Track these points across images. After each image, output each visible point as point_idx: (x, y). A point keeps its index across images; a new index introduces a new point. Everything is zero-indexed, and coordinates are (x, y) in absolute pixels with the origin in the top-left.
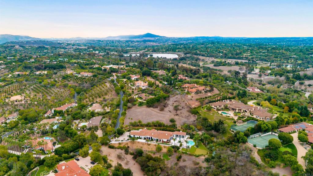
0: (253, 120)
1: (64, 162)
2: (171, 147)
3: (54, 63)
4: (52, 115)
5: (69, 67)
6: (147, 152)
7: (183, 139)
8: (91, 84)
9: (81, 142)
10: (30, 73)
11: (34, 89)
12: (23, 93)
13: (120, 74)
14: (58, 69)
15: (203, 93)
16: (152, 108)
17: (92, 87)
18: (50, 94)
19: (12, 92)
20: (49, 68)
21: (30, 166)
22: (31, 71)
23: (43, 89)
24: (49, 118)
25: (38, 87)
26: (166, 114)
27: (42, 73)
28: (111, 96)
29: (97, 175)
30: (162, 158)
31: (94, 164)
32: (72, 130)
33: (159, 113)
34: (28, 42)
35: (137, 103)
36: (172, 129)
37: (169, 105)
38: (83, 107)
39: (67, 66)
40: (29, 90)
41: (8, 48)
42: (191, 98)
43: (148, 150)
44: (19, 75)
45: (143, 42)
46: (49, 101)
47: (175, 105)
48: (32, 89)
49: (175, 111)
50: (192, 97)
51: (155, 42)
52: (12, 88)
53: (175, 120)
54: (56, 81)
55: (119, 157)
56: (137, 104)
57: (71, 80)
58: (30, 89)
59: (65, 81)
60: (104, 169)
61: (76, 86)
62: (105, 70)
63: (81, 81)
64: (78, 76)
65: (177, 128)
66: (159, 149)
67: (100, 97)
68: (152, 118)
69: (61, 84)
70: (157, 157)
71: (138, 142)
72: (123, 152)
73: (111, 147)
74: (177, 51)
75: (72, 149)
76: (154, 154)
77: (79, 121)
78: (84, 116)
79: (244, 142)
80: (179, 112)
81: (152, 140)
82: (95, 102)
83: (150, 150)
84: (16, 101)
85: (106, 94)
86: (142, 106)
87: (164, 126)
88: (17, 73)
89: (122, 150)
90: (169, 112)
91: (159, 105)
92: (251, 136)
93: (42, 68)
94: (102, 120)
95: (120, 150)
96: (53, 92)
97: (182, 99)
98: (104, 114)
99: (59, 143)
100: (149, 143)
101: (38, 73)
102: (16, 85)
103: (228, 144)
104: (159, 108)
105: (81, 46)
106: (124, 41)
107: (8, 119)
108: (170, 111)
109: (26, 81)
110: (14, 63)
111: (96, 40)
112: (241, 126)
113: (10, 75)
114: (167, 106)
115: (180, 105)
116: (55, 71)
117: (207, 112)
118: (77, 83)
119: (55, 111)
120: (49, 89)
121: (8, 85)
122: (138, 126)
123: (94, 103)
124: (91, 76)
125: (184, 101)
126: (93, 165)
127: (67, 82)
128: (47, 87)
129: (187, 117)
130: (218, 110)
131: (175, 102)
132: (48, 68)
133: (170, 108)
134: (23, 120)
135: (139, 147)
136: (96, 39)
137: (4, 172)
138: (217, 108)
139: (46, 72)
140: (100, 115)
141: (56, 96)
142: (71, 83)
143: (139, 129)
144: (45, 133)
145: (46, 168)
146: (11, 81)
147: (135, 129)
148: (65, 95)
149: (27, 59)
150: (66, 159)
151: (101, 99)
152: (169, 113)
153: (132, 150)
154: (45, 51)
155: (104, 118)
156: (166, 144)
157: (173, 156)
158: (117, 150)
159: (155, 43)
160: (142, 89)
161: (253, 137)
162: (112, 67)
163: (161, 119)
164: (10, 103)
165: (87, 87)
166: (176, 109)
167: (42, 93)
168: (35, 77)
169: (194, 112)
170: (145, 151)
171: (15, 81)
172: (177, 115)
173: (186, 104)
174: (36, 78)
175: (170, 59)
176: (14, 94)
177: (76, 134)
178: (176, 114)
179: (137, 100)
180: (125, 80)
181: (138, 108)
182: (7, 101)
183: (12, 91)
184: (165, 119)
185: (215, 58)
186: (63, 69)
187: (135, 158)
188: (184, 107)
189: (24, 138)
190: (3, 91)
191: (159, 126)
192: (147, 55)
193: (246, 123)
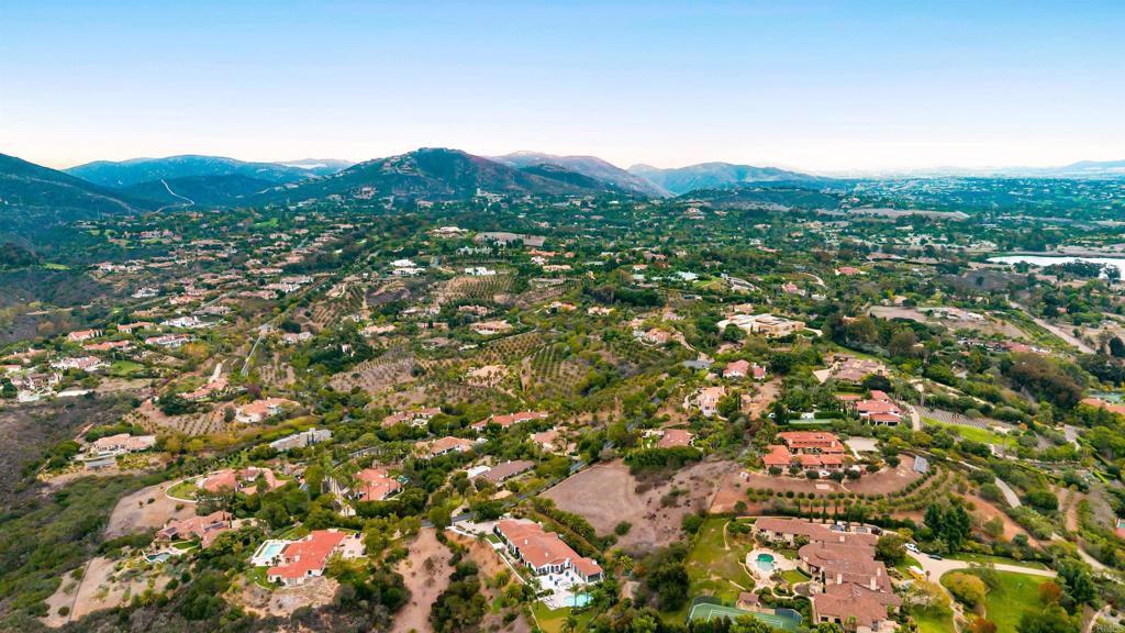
0: (799, 610)
2: (524, 586)
3: (645, 288)
4: (483, 429)
6: (482, 578)
9: (407, 505)
11: (540, 356)
14: (642, 305)
15: (802, 477)
18: (547, 375)
24: (470, 435)
25: (550, 352)
26: (633, 506)
27: (599, 313)
29: (335, 574)
31: (364, 553)
33: (625, 495)
34: (745, 192)
37: (669, 485)
40: (532, 356)
41: (670, 213)
42: (742, 482)
43: (488, 573)
44: (555, 311)
48: (537, 354)
49: (659, 506)
50: (748, 480)
52: (520, 342)
53: (632, 528)
54: (585, 343)
55: (430, 564)
56: (627, 457)
60: (365, 569)
61: (611, 366)
64: (636, 337)
65: (604, 550)
66: (499, 582)
69: (587, 353)
70: (483, 596)
71: (491, 549)
72: (449, 556)
73: (441, 537)
81: (517, 555)
83: (491, 575)
88: (557, 305)
89: (452, 551)
90: (646, 501)
91: (651, 474)
93: (606, 298)
94: (525, 471)
95: (448, 550)
98: (545, 460)
100: (503, 558)
101: (592, 311)
107: (421, 417)
108: (649, 502)
110: (590, 273)
116: (631, 311)
117: (725, 538)
119: (489, 421)
121: (514, 333)
122: (544, 511)
125: (712, 485)
126: (358, 555)
129: (663, 533)
130: (765, 544)
131: (692, 478)
133: (663, 492)
139: (608, 311)
140: (537, 459)
141: (549, 384)
142: (608, 356)
143: (540, 521)
147: (533, 519)
152: (643, 507)
153: (468, 559)
154: (758, 226)
155: (534, 468)
156: (526, 576)
158: (444, 547)
160: (699, 414)
162: (734, 326)
163: (608, 514)
165: (630, 373)
166: (670, 500)
169: (688, 524)
173: (709, 494)
181: (616, 469)
182: (469, 374)
183: (516, 350)
187: (454, 578)
188: (691, 503)
192: (1092, 271)
193: (772, 612)
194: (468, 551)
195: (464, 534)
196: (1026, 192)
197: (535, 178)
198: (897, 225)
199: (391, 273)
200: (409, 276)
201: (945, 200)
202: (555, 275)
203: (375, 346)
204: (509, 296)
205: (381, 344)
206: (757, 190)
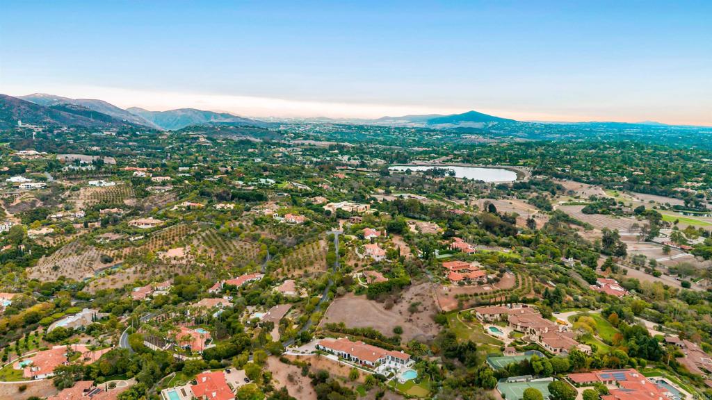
0: (537, 349)
1: (209, 371)
2: (373, 375)
3: (249, 190)
4: (219, 291)
5: (272, 199)
6: (335, 378)
7: (401, 365)
8: (297, 239)
9: (242, 345)
10: (207, 206)
11: (207, 239)
12: (188, 244)
13: (352, 223)
14: (253, 201)
15: (474, 285)
16: (373, 302)
17: (298, 244)
18: (228, 251)
19: (173, 240)
20: (239, 198)
21: (164, 370)
22: (209, 202)
23: (218, 241)
24: (214, 296)
25: (213, 235)
26: (393, 317)
27: (225, 208)
28: (318, 269)
29: (246, 398)
30: (354, 391)
31: (247, 381)
32: (238, 324)
33: (381, 312)
34: (224, 129)
35: (354, 288)
36: (391, 345)
37: (404, 301)
38: (268, 283)
39: (270, 196)
40: (198, 239)
41: (187, 141)
42: (448, 292)
43: (337, 374)
44: (189, 208)
45: (454, 133)
46: (224, 264)
47: (414, 301)
48: (203, 238)
49: (410, 313)
50: (450, 291)
51: (483, 134)
52: (175, 231)
53: (403, 329)
54: (241, 227)
55: (290, 378)
56: (354, 291)
57: (266, 227)
58: (200, 237)
59: (257, 229)
60: (258, 391)
61: (272, 241)
62: (328, 213)
63: (282, 232)
64: (280, 220)
65: (399, 344)
66: (354, 376)
67: (300, 268)
68: (367, 321)
69: (249, 233)
70: (347, 388)
71: (327, 359)
72: (299, 371)
73: (284, 361)
74: (521, 162)
75: (226, 354)
76: (345, 382)
77: (254, 308)
78: (264, 301)
79: (492, 387)
80: (415, 316)
81: (349, 359)
82: (290, 276)
83: (341, 375)
84: (175, 259)
85: (312, 264)
86: (362, 294)
87: (380, 337)
88: (187, 204)
89: (298, 367)
90: (398, 313)
91: (387, 297)
92: (510, 379)
93: (227, 197)
94: (289, 311)
95: (295, 367)
96: (232, 248)
97: (430, 292)
98: (296, 302)
99: (215, 341)
100: (343, 362)
101: (219, 206)
102: (181, 226)
103: (464, 386)
104: (384, 304)
105: (320, 141)
106: (413, 130)
107: (157, 290)
108: (401, 313)
109: (199, 220)
110: (187, 182)
111: (355, 127)
112: (510, 357)
113: (176, 207)
114: (399, 302)
115: (423, 303)
116: (247, 205)
117: (464, 324)
118: (275, 234)
119: (225, 284)
120: (227, 242)
121: (169, 225)
122: (338, 331)
123: (287, 278)
124: (301, 224)
125: (431, 297)
126: (245, 383)
127: (259, 232)
128: (226, 237)
129: (425, 328)
130: (487, 322)
131: (416, 295)
132: (237, 199)
133: (404, 306)
134: (176, 295)
135: (325, 368)
136: (356, 123)
137: (133, 372)
138: (485, 318)
139: (232, 206)
140: (290, 302)
141: (235, 257)
142: (266, 234)
143: (339, 337)
144: (199, 323)
145: (183, 375)
146: (175, 218)
147: (332, 337)
148: (250, 256)
149: (209, 174)
150: (213, 367)
151: (301, 272)
152: (398, 316)
153: (314, 370)
154: (250, 150)
155: (294, 308)
156: (368, 370)
157: (372, 391)
158: (291, 366)
159: (481, 137)
160: (374, 260)
161: (513, 381)
162: (341, 209)
163: (380, 324)
164: (165, 262)
165: (290, 243)
166: (413, 309)
167: (217, 248)
168: (214, 213)
169: (441, 319)
170: (332, 375)
171: (181, 218)
172: (410, 320)
173: (434, 302)
174: (214, 216)
175: (493, 185)
176: (176, 242)
177: (240, 331)
178: (409, 318)
179: (356, 283)
180: (353, 237)
181: (353, 298)
182: (161, 257)
183: (174, 236)
184: (386, 326)
185: (603, 189)
186: (262, 202)
187: (314, 384)
188: (427, 308)
189: (168, 327)
190: (160, 236)
191: (371, 337)
192: (442, 172)
193: (523, 354)
194: (310, 365)
195: (300, 354)
196: (370, 132)
197: (64, 114)
198: (330, 150)
199: (18, 187)
200: (36, 189)
201: (331, 135)
202: (164, 184)
203: (44, 245)
204: (135, 200)
205: (48, 243)
206: (231, 127)
